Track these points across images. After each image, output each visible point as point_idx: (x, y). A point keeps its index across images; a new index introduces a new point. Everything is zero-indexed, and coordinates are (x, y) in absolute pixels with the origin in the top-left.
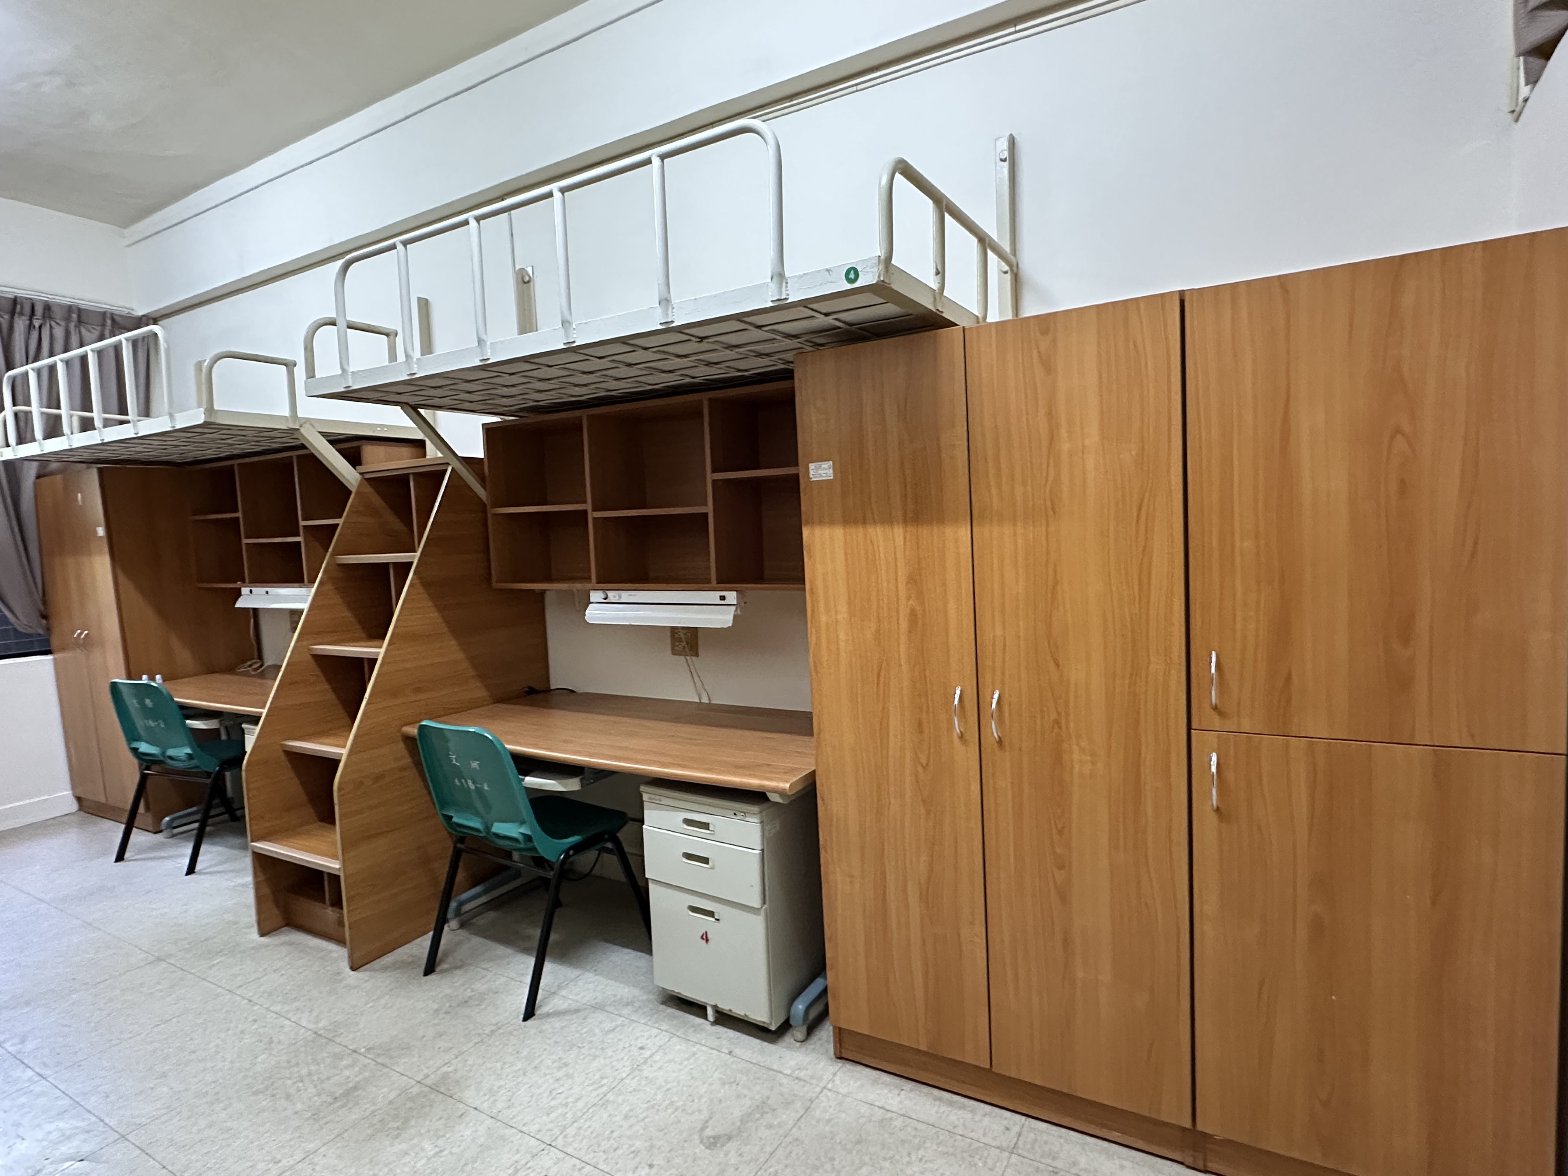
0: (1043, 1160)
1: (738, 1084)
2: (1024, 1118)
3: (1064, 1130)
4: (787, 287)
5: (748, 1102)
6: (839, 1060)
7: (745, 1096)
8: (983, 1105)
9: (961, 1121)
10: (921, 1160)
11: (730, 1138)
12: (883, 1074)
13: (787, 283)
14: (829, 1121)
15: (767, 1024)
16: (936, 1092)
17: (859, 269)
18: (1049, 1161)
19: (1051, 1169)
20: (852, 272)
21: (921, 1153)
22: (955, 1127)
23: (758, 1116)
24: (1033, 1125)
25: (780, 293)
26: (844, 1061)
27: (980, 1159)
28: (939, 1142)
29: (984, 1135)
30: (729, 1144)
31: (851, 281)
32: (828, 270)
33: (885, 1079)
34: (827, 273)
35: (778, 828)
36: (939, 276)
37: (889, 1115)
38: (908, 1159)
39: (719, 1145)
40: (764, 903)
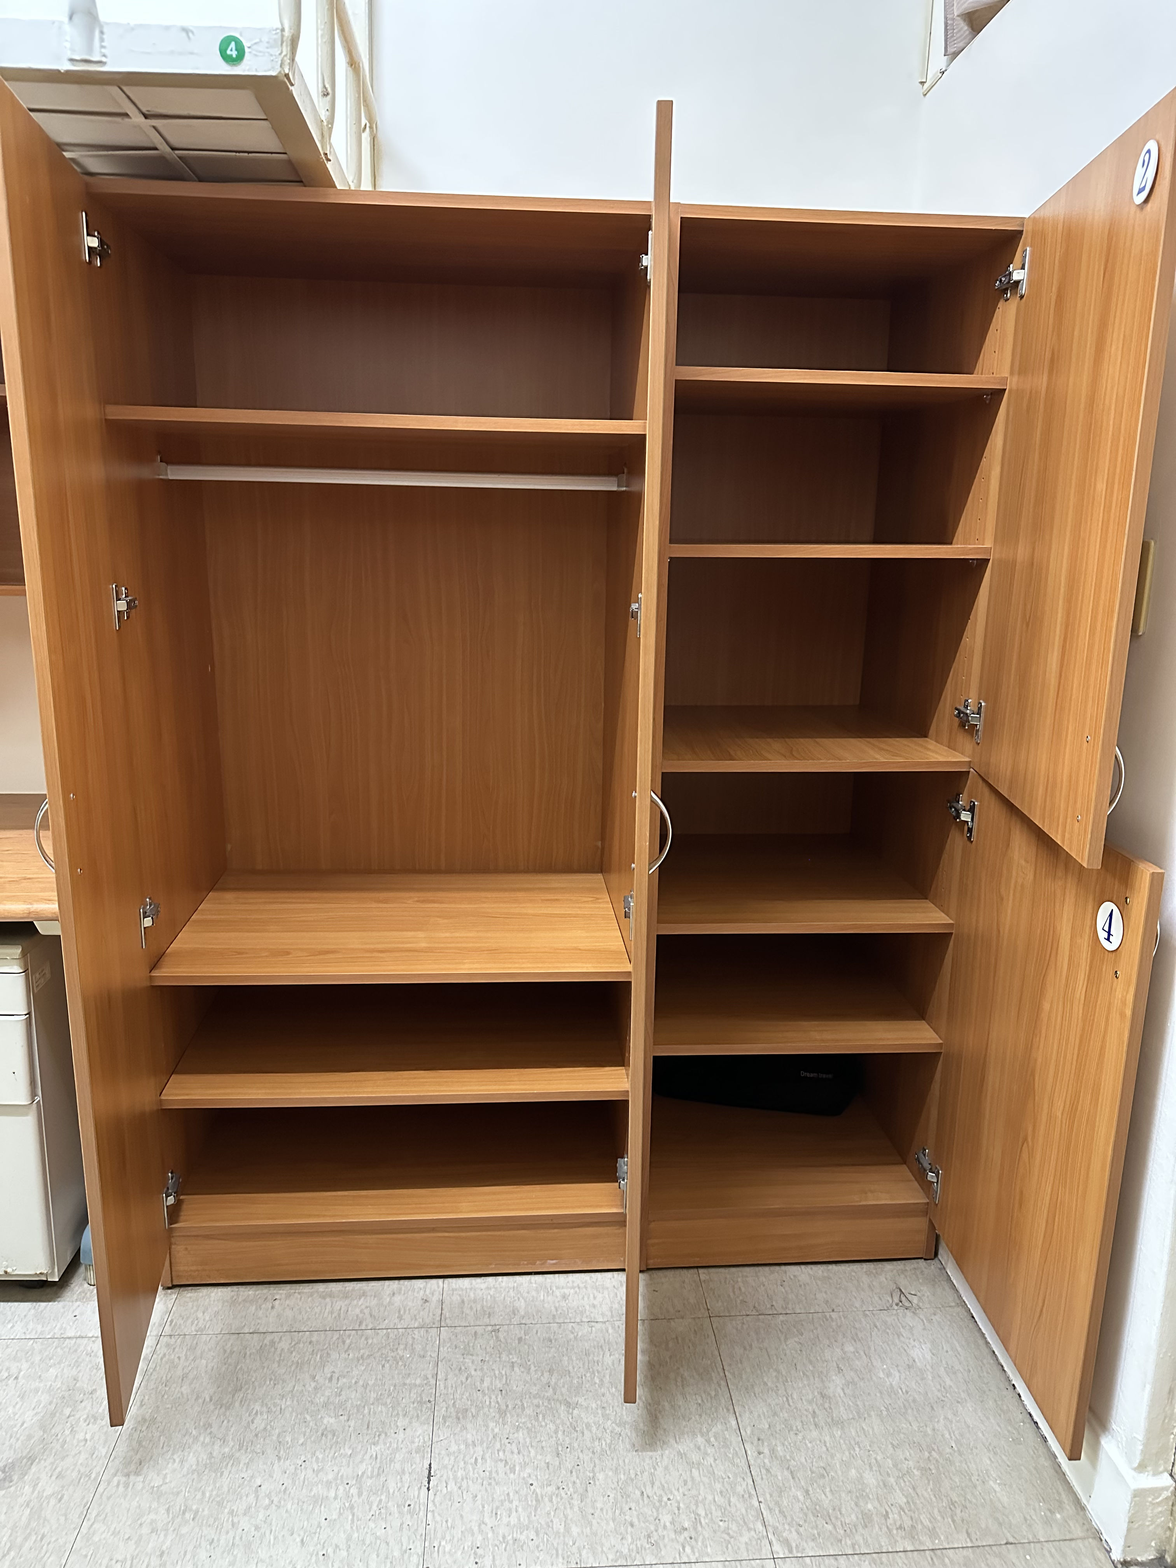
0: (478, 1323)
1: (16, 1378)
2: (440, 1281)
3: (490, 1279)
4: (102, 40)
5: (45, 1398)
6: (169, 1291)
7: (37, 1390)
8: (387, 1283)
9: (367, 1311)
10: (331, 1379)
11: (32, 1460)
12: (242, 1289)
13: (102, 33)
14: (184, 1377)
15: (46, 1275)
16: (321, 1287)
17: (246, 44)
18: (486, 1320)
19: (490, 1328)
20: (233, 45)
21: (328, 1370)
22: (361, 1324)
23: (67, 1411)
24: (454, 1286)
25: (90, 50)
26: (176, 1290)
27: (405, 1349)
28: (346, 1347)
29: (400, 1318)
30: (34, 1469)
31: (229, 60)
32: (185, 30)
33: (246, 1293)
34: (184, 34)
35: (48, 976)
36: (329, 97)
37: (269, 1337)
38: (313, 1384)
39: (15, 1478)
40: (33, 1094)
